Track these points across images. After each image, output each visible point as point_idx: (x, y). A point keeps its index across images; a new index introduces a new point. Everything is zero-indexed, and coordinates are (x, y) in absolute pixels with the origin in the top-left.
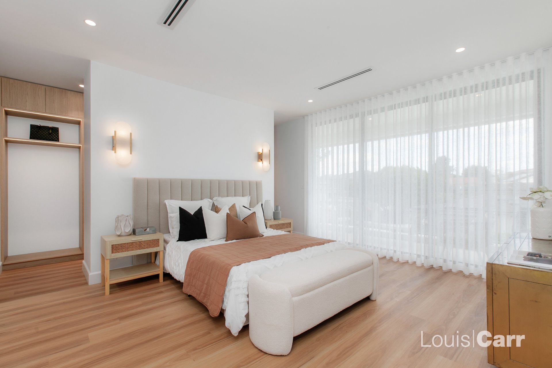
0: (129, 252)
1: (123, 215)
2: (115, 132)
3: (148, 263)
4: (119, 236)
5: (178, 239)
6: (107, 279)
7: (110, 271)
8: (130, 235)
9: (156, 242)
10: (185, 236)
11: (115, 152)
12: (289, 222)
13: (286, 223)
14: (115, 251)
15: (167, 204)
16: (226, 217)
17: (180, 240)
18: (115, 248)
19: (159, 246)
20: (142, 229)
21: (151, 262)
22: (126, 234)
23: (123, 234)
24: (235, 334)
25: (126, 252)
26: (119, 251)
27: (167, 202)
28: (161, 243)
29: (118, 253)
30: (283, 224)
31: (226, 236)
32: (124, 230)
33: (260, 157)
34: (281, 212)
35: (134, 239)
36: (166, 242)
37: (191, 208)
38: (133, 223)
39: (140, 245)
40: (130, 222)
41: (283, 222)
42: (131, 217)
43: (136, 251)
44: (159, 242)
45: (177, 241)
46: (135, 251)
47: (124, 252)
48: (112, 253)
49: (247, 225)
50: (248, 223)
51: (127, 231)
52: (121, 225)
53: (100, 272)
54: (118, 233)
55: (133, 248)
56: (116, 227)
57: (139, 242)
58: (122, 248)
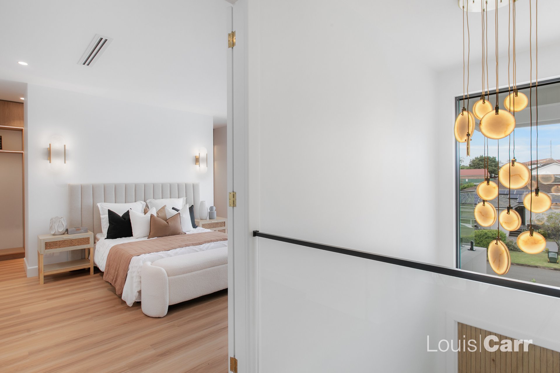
0: (61, 248)
1: (57, 217)
2: (50, 145)
3: (82, 259)
4: (54, 235)
5: (106, 237)
6: (41, 271)
7: (44, 265)
8: (64, 234)
9: (86, 240)
10: (112, 234)
11: (50, 162)
12: (223, 221)
13: (220, 222)
14: (48, 248)
15: (99, 206)
16: (150, 218)
17: (108, 238)
18: (48, 245)
19: (89, 243)
20: (75, 229)
21: (85, 258)
22: (60, 233)
23: (57, 233)
24: (129, 305)
25: (59, 248)
26: (52, 247)
27: (99, 205)
28: (92, 240)
29: (51, 249)
30: (217, 223)
31: (149, 234)
32: (58, 230)
33: (197, 160)
34: (216, 212)
35: (66, 237)
36: (95, 240)
37: (120, 210)
38: (66, 224)
39: (71, 242)
40: (63, 223)
41: (216, 221)
42: (64, 219)
43: (68, 247)
44: (89, 240)
45: (105, 239)
46: (66, 248)
47: (56, 249)
48: (46, 249)
49: (168, 225)
50: (169, 223)
51: (60, 231)
52: (55, 225)
53: (37, 267)
54: (53, 233)
55: (65, 246)
56: (51, 228)
57: (70, 240)
58: (55, 245)
